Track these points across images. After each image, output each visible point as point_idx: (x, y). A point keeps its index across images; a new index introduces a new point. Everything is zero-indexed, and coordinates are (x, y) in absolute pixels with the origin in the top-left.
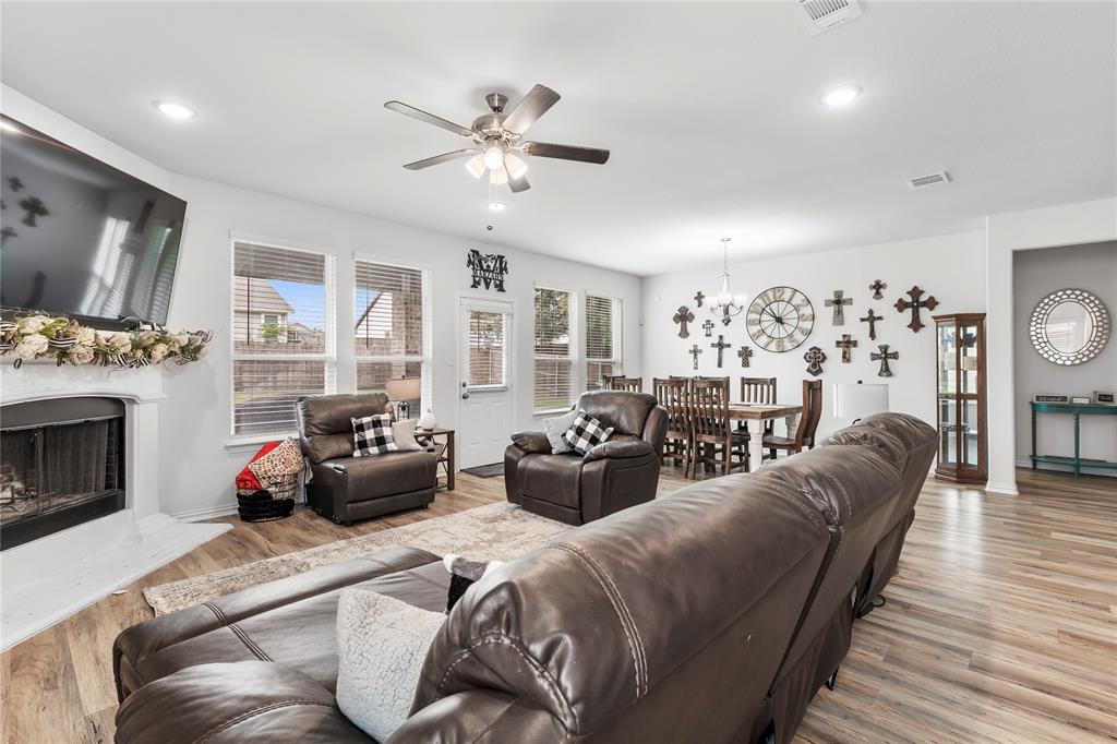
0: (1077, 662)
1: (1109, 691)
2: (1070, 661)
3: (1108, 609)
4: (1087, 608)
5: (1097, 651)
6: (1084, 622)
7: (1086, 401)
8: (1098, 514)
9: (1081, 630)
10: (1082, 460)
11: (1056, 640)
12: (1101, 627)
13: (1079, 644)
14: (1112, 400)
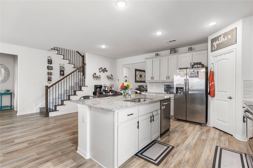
0: (10, 160)
1: (18, 162)
2: (7, 161)
3: (14, 142)
4: (9, 144)
5: (13, 154)
6: (9, 148)
7: (3, 92)
8: (8, 119)
9: (8, 151)
10: (3, 106)
11: (3, 157)
12: (13, 147)
13: (9, 155)
14: (9, 91)
